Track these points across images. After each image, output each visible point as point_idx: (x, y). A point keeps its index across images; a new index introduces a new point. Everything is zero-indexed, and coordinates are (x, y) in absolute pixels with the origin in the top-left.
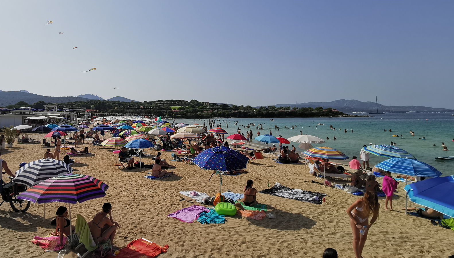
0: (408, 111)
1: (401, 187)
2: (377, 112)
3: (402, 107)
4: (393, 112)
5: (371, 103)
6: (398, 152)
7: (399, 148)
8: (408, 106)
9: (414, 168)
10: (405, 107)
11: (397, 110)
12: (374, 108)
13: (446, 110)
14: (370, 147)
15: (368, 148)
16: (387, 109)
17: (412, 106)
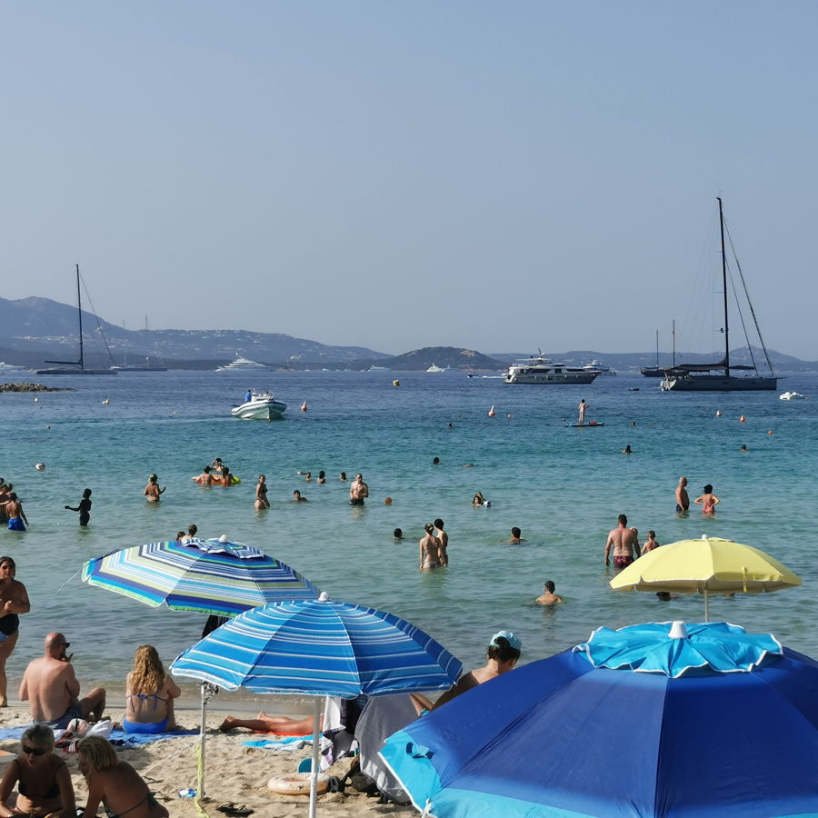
0: (228, 362)
1: (258, 784)
2: (78, 365)
3: (195, 337)
4: (156, 366)
5: (47, 311)
6: (252, 575)
7: (262, 555)
8: (222, 332)
9: (358, 650)
10: (211, 338)
11: (175, 355)
12: (63, 340)
13: (374, 357)
14: (121, 561)
15: (108, 565)
16: (126, 346)
17: (243, 333)
